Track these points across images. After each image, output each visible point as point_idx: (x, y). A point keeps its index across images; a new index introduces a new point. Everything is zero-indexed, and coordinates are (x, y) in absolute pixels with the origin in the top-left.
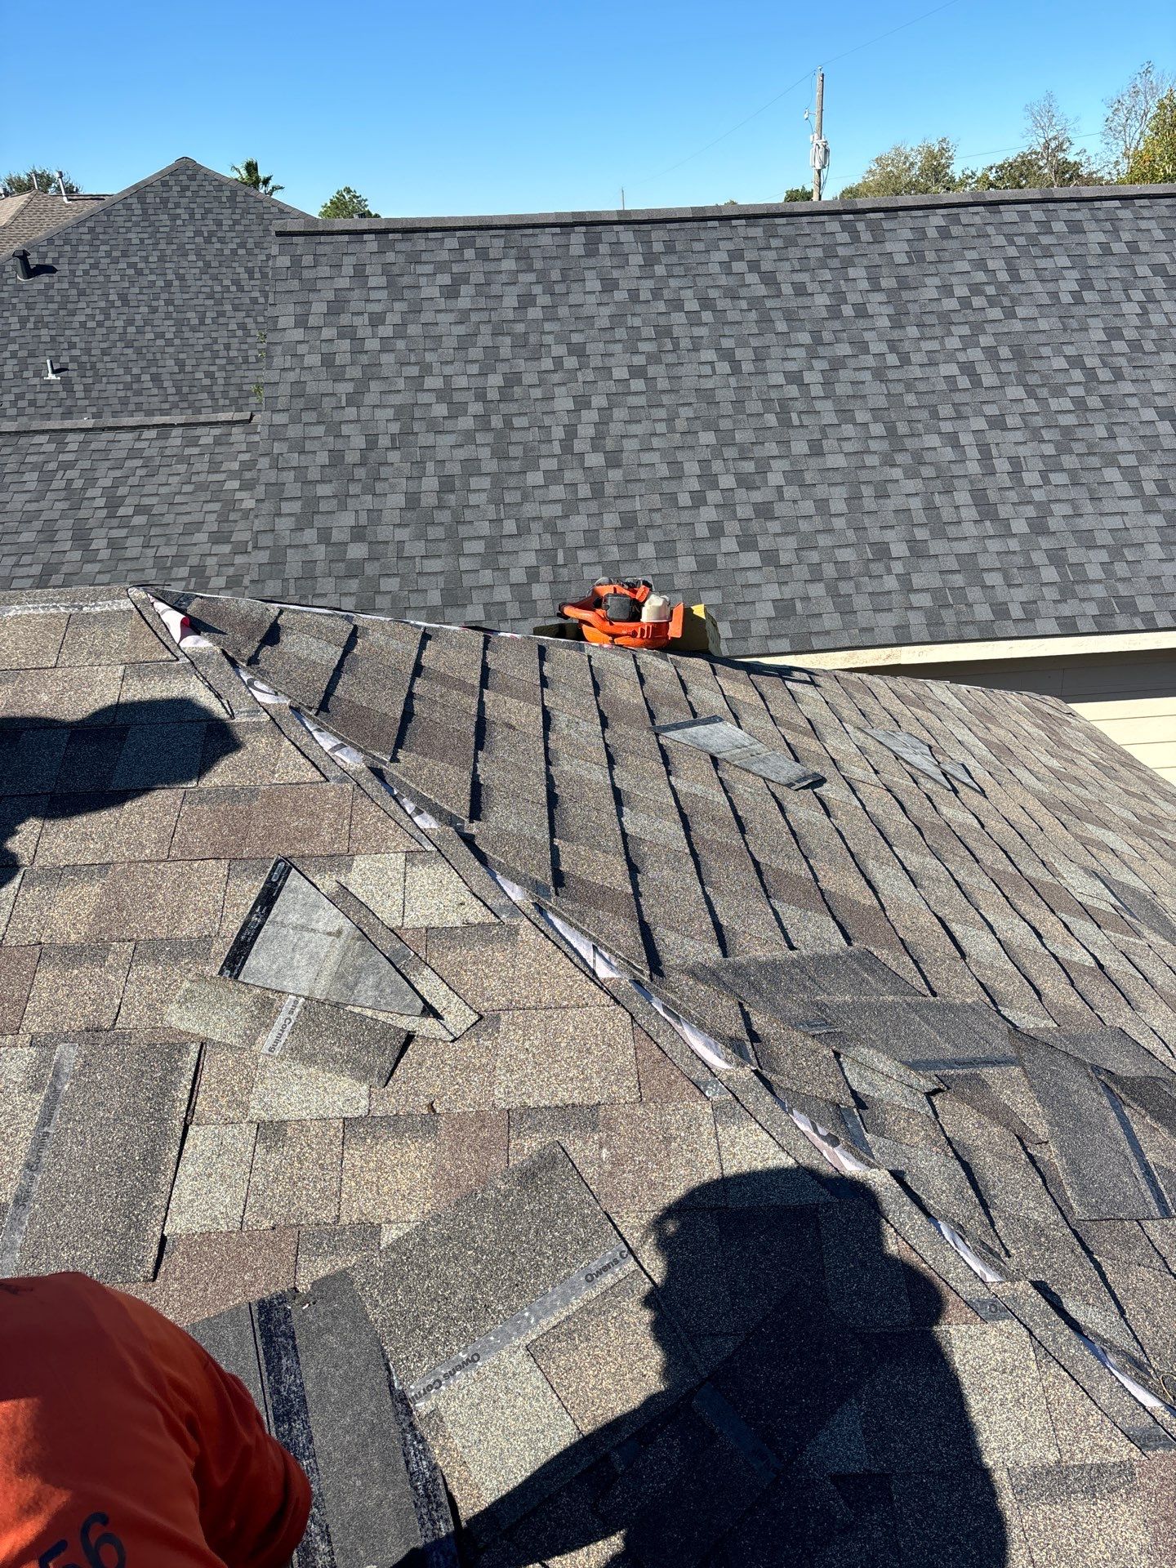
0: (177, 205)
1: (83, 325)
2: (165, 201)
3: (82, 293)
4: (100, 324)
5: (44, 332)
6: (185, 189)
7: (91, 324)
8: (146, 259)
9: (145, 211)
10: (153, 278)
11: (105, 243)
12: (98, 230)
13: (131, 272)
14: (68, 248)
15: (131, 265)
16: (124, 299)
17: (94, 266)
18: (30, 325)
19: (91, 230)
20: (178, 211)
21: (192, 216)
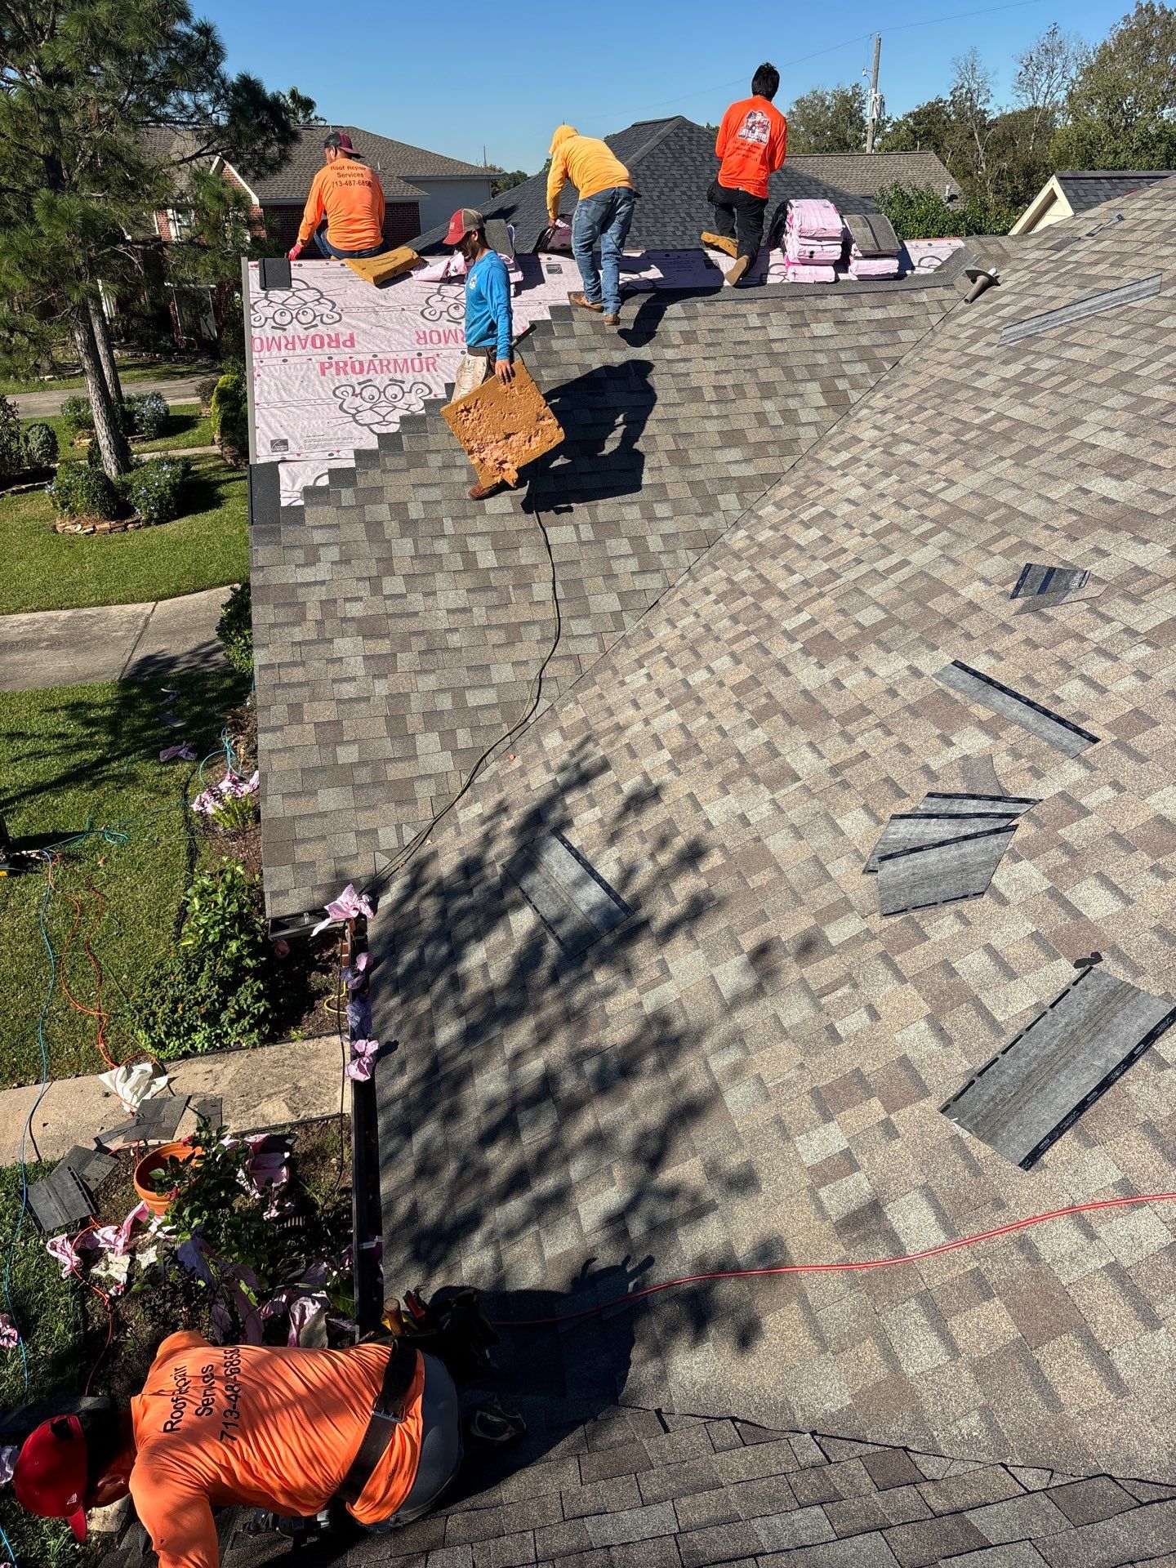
0: (691, 151)
1: (674, 232)
2: (682, 147)
3: (663, 212)
4: (684, 233)
5: (654, 237)
6: (690, 139)
7: (679, 233)
8: (689, 188)
9: (674, 156)
10: (699, 202)
11: (660, 177)
12: (652, 168)
13: (684, 197)
14: (640, 180)
15: (683, 193)
16: (689, 215)
17: (662, 193)
18: (645, 233)
19: (648, 167)
20: (694, 155)
21: (703, 157)
